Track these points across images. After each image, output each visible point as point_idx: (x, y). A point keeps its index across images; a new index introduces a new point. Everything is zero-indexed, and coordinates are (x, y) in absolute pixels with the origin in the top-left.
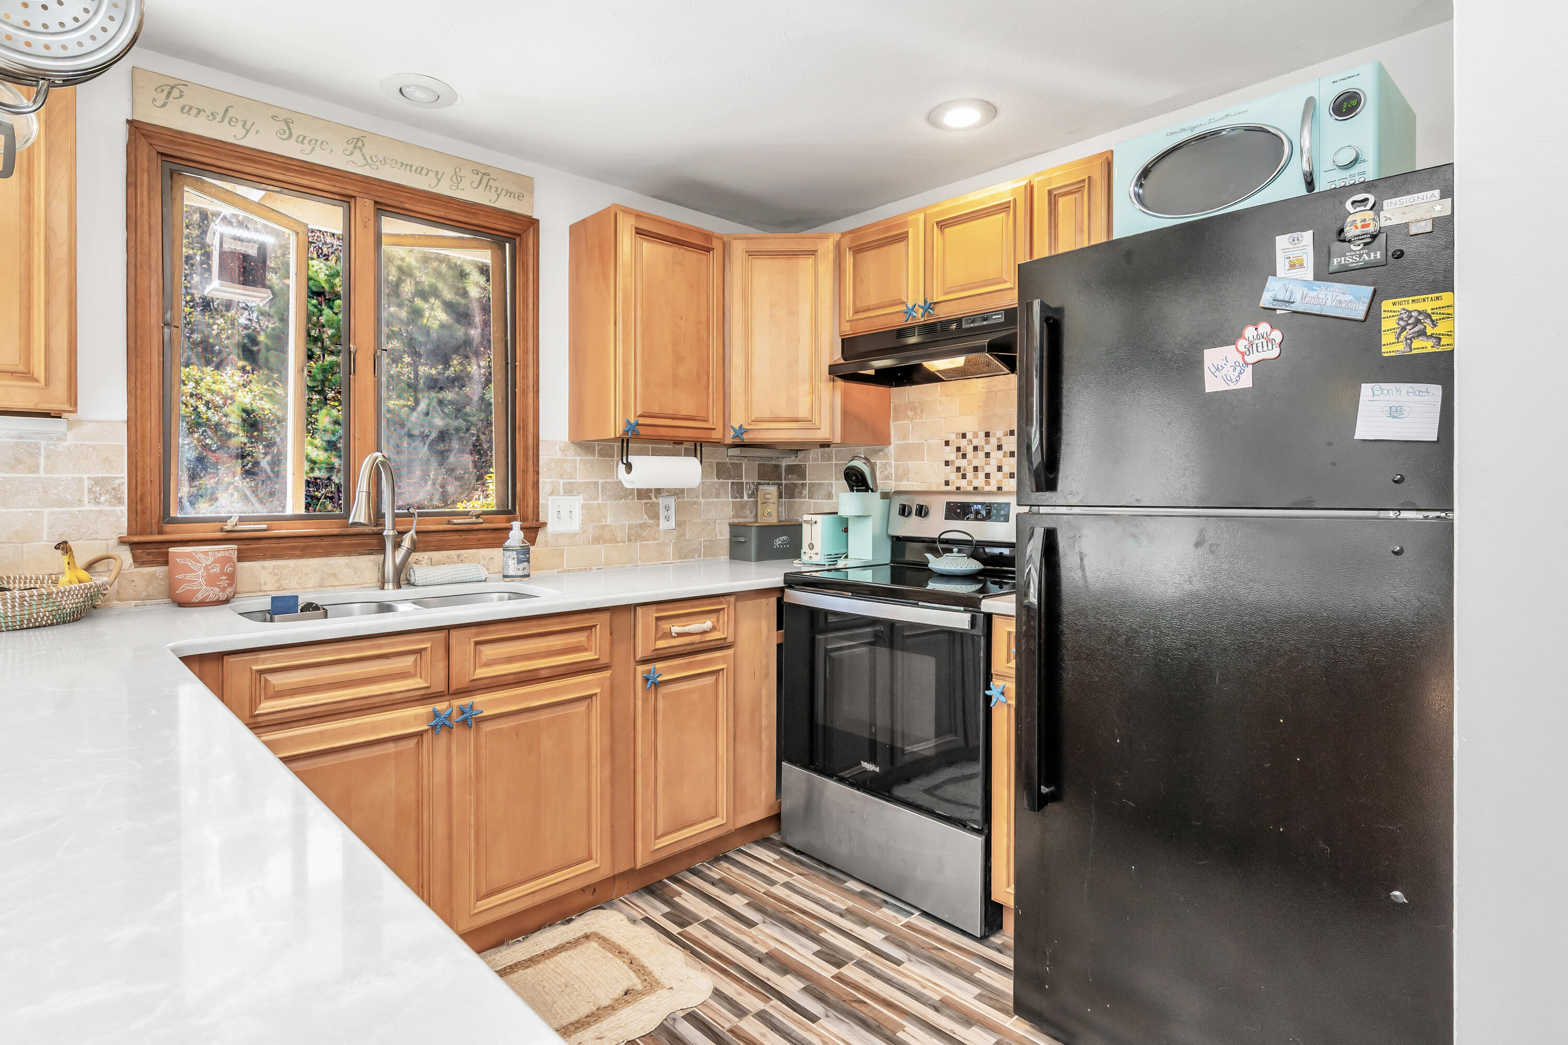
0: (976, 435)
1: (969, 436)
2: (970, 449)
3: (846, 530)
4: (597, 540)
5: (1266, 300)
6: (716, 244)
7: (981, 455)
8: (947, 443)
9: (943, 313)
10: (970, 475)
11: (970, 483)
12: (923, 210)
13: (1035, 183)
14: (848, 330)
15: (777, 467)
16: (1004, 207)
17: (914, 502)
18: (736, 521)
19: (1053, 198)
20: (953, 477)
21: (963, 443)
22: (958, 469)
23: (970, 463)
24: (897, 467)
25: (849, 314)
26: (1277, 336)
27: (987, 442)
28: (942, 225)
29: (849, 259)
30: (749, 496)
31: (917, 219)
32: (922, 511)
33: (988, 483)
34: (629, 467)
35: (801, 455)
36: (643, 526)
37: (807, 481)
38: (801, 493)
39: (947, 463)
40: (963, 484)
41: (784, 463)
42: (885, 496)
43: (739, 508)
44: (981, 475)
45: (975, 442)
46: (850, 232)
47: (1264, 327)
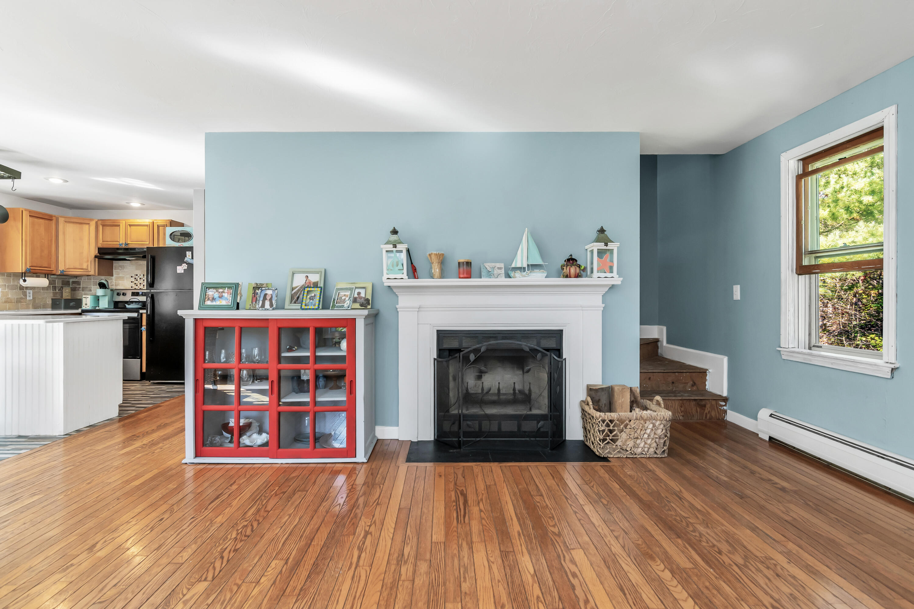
0: (140, 275)
1: (138, 275)
2: (139, 279)
3: (99, 300)
4: (6, 302)
5: (185, 260)
6: (54, 218)
7: (142, 280)
8: (132, 277)
9: (131, 246)
10: (139, 285)
11: (139, 287)
12: (125, 220)
13: (155, 221)
14: (100, 246)
15: (69, 282)
16: (147, 225)
17: (122, 292)
18: (54, 298)
19: (158, 226)
20: (134, 285)
21: (137, 277)
22: (135, 284)
23: (139, 282)
24: (115, 283)
25: (100, 241)
26: (187, 266)
27: (144, 277)
28: (130, 225)
29: (101, 228)
30: (59, 290)
31: (123, 223)
32: (124, 294)
33: (144, 287)
34: (25, 281)
35: (78, 278)
36: (21, 298)
37: (81, 286)
38: (79, 289)
39: (132, 282)
40: (137, 287)
41: (71, 280)
42: (112, 290)
43: (55, 294)
44: (142, 285)
45: (140, 277)
46: (101, 220)
47: (185, 264)
